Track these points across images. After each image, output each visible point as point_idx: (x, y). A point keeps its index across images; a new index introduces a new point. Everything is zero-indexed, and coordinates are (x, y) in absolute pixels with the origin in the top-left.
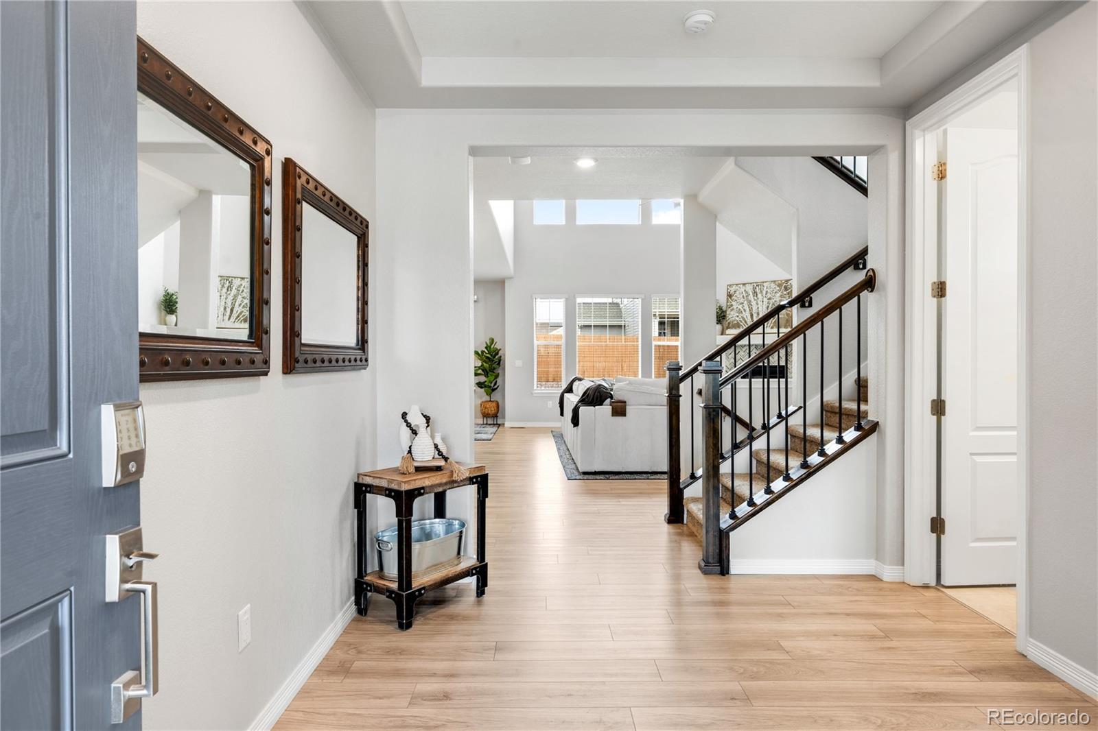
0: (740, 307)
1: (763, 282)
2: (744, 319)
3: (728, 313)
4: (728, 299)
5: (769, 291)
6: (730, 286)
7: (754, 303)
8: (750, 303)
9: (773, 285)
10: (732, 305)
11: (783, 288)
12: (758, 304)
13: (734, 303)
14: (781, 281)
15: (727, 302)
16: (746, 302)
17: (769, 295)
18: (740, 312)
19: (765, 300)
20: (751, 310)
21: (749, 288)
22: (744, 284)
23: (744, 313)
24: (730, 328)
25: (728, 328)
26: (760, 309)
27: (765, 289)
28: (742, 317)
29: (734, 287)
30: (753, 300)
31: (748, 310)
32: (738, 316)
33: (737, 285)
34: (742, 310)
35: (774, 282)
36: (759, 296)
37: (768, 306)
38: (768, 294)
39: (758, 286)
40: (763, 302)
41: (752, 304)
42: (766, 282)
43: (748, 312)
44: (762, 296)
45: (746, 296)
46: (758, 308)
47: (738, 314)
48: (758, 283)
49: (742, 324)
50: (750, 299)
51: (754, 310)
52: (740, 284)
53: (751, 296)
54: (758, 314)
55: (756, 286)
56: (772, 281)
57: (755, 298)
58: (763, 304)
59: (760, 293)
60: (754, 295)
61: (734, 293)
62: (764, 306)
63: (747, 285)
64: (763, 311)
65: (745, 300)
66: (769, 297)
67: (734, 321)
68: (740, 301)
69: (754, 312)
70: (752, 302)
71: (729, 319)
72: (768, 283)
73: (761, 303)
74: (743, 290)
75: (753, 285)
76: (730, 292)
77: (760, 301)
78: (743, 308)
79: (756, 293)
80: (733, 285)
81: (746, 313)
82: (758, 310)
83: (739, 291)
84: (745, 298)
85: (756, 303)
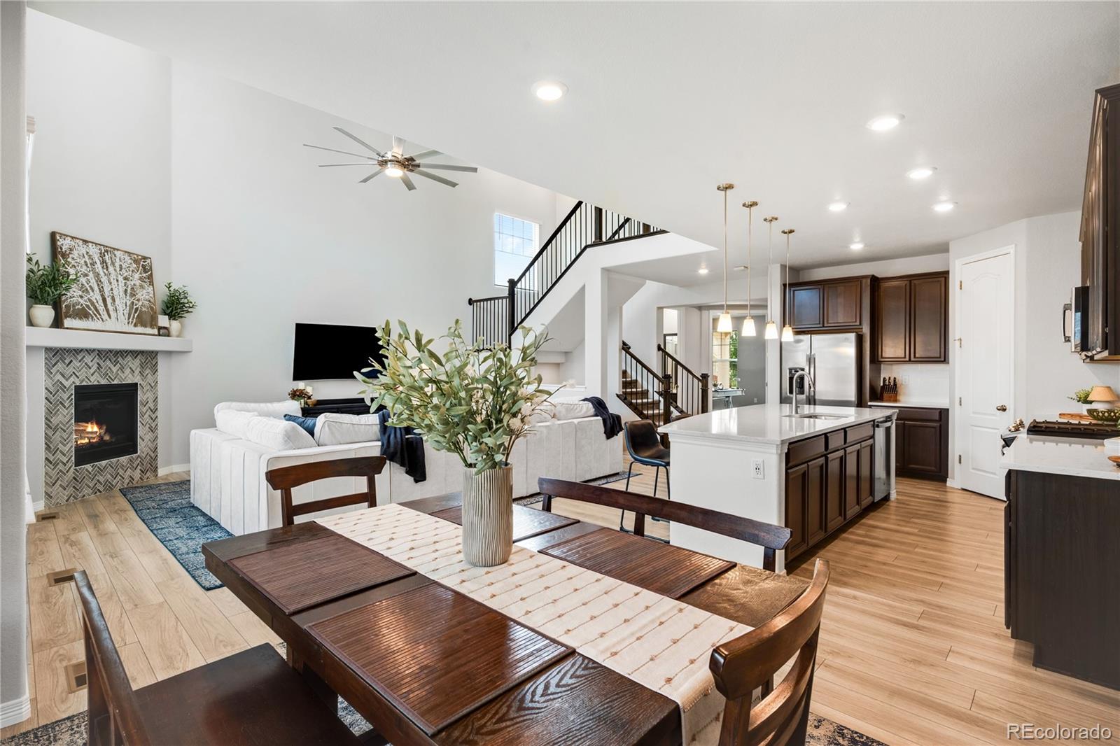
0: (84, 281)
1: (114, 249)
2: (93, 304)
5: (124, 266)
7: (104, 279)
8: (97, 276)
9: (127, 258)
11: (141, 268)
13: (72, 271)
14: (138, 255)
16: (91, 275)
17: (125, 273)
18: (84, 289)
19: (120, 278)
20: (101, 290)
21: (94, 251)
22: (85, 242)
23: (92, 294)
24: (70, 317)
25: (66, 315)
26: (115, 292)
27: (118, 260)
28: (89, 299)
29: (68, 240)
30: (102, 274)
31: (96, 288)
32: (81, 297)
33: (72, 238)
34: (89, 288)
35: (129, 253)
36: (111, 269)
37: (126, 291)
38: (124, 271)
39: (107, 252)
40: (117, 281)
41: (102, 281)
42: (118, 250)
43: (98, 292)
44: (115, 270)
45: (91, 264)
46: (112, 290)
47: (81, 293)
48: (107, 247)
49: (91, 312)
50: (97, 270)
51: (107, 290)
52: (78, 239)
53: (98, 266)
54: (113, 300)
55: (103, 251)
56: (126, 252)
57: (105, 270)
58: (118, 285)
59: (112, 265)
60: (103, 266)
61: (70, 253)
62: (120, 288)
63: (90, 244)
64: (119, 295)
65: (90, 271)
66: (125, 275)
67: (77, 305)
68: (81, 270)
69: (107, 296)
70: (102, 277)
71: (67, 300)
72: (120, 252)
73: (115, 282)
74: (84, 251)
75: (100, 249)
76: (61, 248)
77: (114, 279)
78: (88, 284)
79: (106, 262)
80: (67, 236)
81: (94, 294)
82: (112, 293)
83: (78, 252)
84: (88, 267)
85: (107, 281)
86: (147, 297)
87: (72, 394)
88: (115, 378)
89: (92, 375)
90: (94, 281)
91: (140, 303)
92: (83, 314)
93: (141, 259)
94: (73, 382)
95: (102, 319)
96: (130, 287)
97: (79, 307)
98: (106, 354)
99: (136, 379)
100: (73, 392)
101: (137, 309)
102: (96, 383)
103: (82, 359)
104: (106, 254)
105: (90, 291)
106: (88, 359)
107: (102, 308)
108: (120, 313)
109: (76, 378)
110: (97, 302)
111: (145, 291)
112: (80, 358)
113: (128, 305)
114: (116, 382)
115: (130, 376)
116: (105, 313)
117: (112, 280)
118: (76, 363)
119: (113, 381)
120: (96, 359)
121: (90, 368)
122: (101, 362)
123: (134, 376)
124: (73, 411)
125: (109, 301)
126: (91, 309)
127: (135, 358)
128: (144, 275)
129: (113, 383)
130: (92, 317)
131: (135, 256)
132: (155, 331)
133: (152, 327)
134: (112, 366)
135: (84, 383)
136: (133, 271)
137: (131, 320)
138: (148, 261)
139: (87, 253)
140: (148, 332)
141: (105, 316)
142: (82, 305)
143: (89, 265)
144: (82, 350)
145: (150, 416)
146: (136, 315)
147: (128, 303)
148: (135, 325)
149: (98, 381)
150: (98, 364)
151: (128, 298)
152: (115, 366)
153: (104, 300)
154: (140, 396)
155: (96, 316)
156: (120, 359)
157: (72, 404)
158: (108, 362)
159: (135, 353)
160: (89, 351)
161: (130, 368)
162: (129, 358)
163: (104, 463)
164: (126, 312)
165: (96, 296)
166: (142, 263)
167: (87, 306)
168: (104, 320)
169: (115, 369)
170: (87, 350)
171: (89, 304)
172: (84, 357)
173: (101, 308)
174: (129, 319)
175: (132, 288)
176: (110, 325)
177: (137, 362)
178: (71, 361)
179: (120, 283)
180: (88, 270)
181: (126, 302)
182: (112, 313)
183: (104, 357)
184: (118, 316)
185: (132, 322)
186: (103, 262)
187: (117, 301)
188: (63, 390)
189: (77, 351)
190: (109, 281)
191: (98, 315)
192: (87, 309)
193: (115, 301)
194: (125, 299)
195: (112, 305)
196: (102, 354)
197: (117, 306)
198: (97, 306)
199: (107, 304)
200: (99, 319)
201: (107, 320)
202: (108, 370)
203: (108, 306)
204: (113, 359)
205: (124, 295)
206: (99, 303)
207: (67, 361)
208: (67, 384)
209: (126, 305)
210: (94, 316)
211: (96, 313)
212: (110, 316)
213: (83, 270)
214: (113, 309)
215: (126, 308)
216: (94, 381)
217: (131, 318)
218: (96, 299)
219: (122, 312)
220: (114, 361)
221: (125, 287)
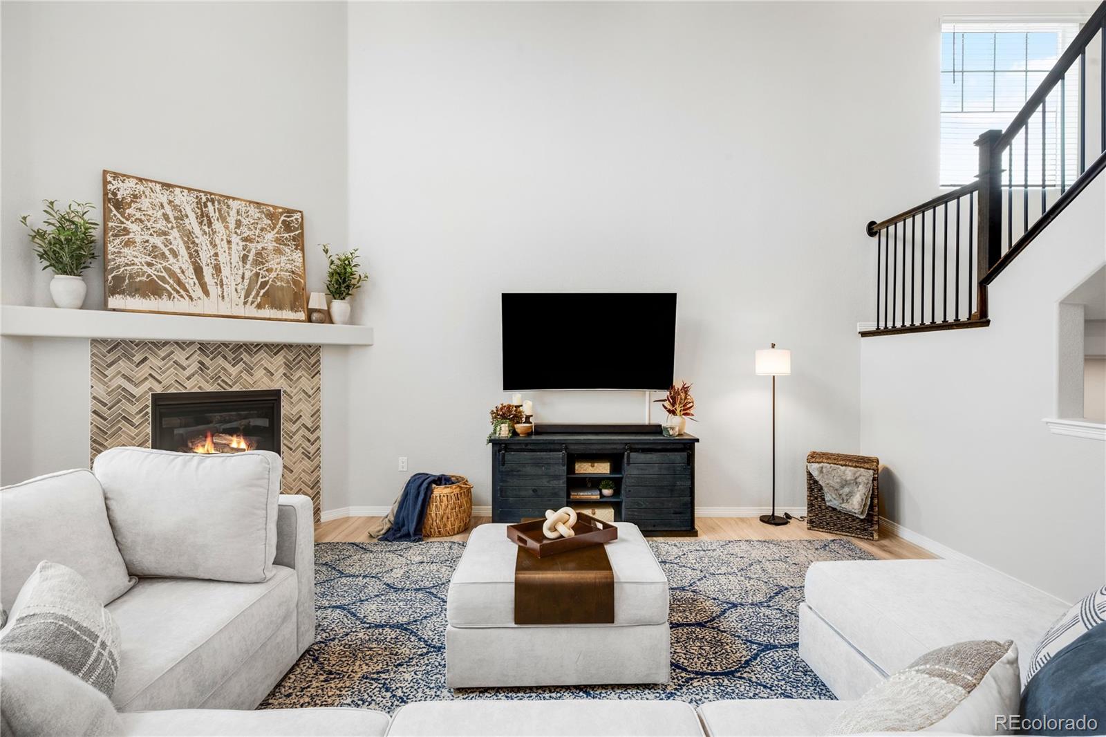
0: (158, 241)
1: (228, 198)
2: (172, 274)
3: (112, 249)
4: (107, 209)
5: (245, 222)
6: (116, 176)
7: (202, 240)
8: (188, 237)
9: (253, 211)
10: (126, 231)
11: (280, 224)
12: (213, 245)
13: (134, 227)
14: (275, 207)
15: (106, 219)
16: (175, 233)
17: (245, 231)
18: (154, 252)
19: (235, 239)
20: (194, 255)
21: (186, 203)
22: (167, 186)
23: (172, 260)
24: (122, 292)
25: (118, 292)
26: (220, 259)
27: (233, 213)
28: (165, 268)
29: (131, 183)
30: (197, 231)
31: (183, 252)
32: (149, 265)
33: (140, 180)
34: (167, 253)
35: (258, 204)
36: (218, 225)
37: (245, 257)
38: (244, 229)
39: (213, 201)
40: (229, 242)
41: (196, 240)
42: (234, 199)
43: (186, 256)
44: (227, 227)
45: (176, 218)
46: (216, 255)
47: (149, 259)
48: (211, 194)
49: (167, 287)
50: (189, 227)
51: (205, 257)
52: (151, 181)
53: (192, 222)
54: (218, 269)
55: (204, 199)
56: (251, 202)
57: (206, 228)
58: (230, 248)
59: (220, 220)
60: (202, 221)
61: (132, 201)
62: (233, 253)
63: (177, 191)
64: (231, 263)
65: (172, 228)
66: (245, 235)
67: (138, 276)
68: (154, 225)
69: (204, 263)
70: (196, 237)
71: (118, 267)
72: (239, 202)
73: (225, 244)
74: (164, 200)
75: (197, 196)
76: (115, 194)
77: (222, 240)
78: (166, 246)
79: (208, 216)
80: (129, 177)
81: (178, 261)
82: (216, 260)
83: (150, 200)
84: (171, 222)
85: (208, 242)
86: (289, 266)
87: (147, 406)
88: (235, 383)
89: (188, 378)
90: (180, 241)
91: (273, 275)
92: (152, 289)
93: (281, 214)
94: (150, 389)
95: (191, 298)
96: (253, 252)
97: (144, 279)
98: (216, 349)
99: (278, 383)
100: (149, 403)
101: (264, 285)
102: (196, 390)
103: (169, 355)
104: (209, 204)
105: (170, 257)
106: (180, 356)
107: (191, 282)
108: (230, 289)
109: (156, 383)
110: (183, 272)
111: (283, 258)
112: (163, 355)
113: (247, 277)
114: (235, 389)
115: (265, 379)
116: (198, 288)
117: (218, 242)
118: (155, 362)
119: (231, 387)
120: (195, 356)
121: (184, 369)
122: (207, 361)
123: (272, 380)
124: (149, 430)
125: (208, 272)
126: (169, 283)
127: (275, 354)
128: (286, 235)
129: (230, 390)
130: (170, 295)
131: (271, 209)
132: (302, 315)
133: (293, 308)
134: (228, 366)
135: (172, 390)
136: (262, 229)
137: (250, 299)
138: (298, 216)
139: (170, 202)
140: (284, 317)
141: (197, 292)
142: (149, 276)
143: (172, 219)
144: (166, 343)
145: (304, 436)
146: (262, 292)
147: (248, 275)
148: (259, 306)
149: (200, 388)
150: (201, 363)
151: (248, 266)
152: (234, 366)
153: (198, 271)
154: (286, 409)
155: (178, 292)
156: (245, 356)
157: (147, 420)
158: (220, 361)
159: (274, 348)
160: (181, 345)
161: (265, 369)
162: (262, 354)
164: (242, 288)
165: (183, 264)
166: (283, 218)
167: (163, 279)
168: (194, 297)
169: (234, 371)
170: (177, 343)
171: (164, 274)
172: (172, 352)
173: (190, 279)
174: (247, 296)
175: (259, 254)
176: (209, 305)
177: (280, 359)
178: (145, 359)
179: (234, 246)
180: (169, 226)
181: (243, 273)
182: (212, 289)
183: (212, 353)
184: (225, 294)
185: (253, 302)
186: (202, 216)
187: (226, 271)
188: (129, 400)
189: (157, 345)
190: (211, 243)
191: (181, 291)
192: (159, 282)
193: (220, 272)
194: (242, 269)
195: (214, 278)
196: (208, 349)
197: (224, 279)
198: (181, 278)
199: (203, 276)
200: (182, 296)
201: (199, 298)
202: (219, 372)
203: (205, 278)
204: (231, 356)
205: (241, 263)
206: (186, 273)
207: (137, 358)
208: (137, 391)
209: (243, 278)
210: (172, 292)
211: (178, 288)
212: (207, 293)
213: (158, 226)
214: (216, 282)
215: (243, 281)
216: (192, 388)
217: (251, 297)
218: (181, 268)
219: (233, 287)
220: (233, 359)
221: (245, 252)
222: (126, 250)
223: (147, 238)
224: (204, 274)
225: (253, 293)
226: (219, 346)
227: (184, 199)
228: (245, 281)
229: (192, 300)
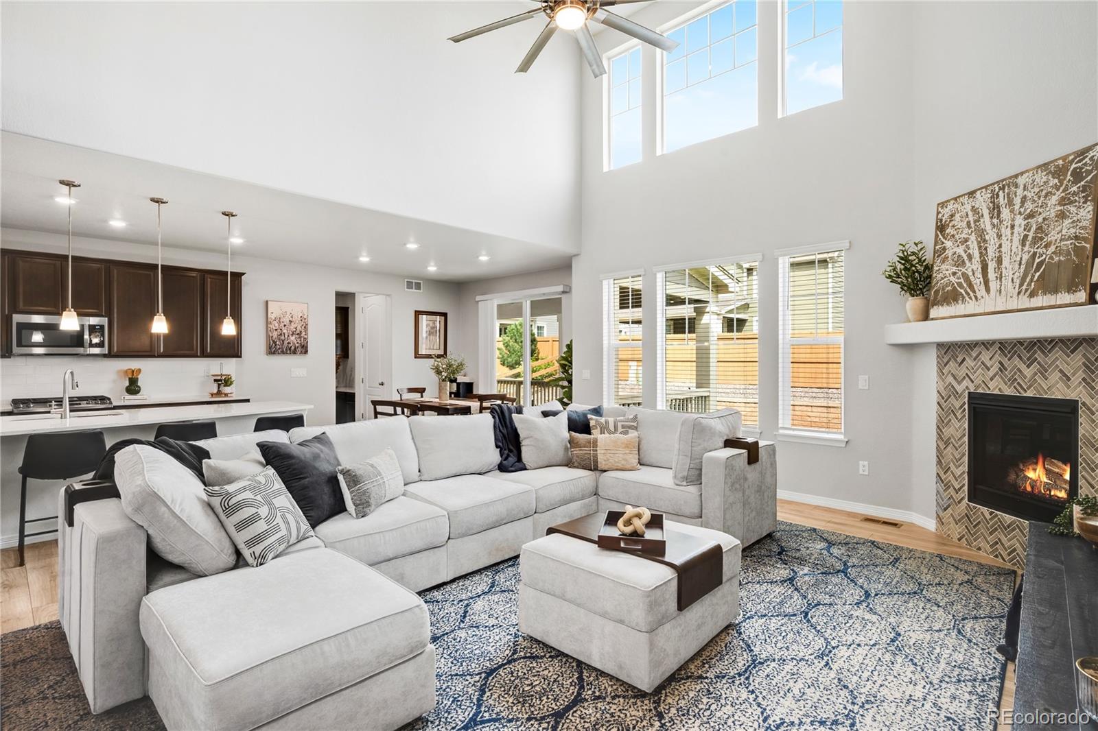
0: (960, 251)
1: (1016, 176)
2: (967, 278)
3: (936, 268)
4: (937, 236)
5: (1029, 195)
6: (943, 205)
7: (991, 235)
8: (981, 234)
9: (1040, 177)
10: (945, 249)
11: (1068, 178)
12: (999, 236)
13: (948, 244)
14: (1066, 158)
15: (935, 245)
16: (973, 237)
17: (1030, 206)
18: (960, 263)
19: (1019, 221)
20: (983, 252)
21: (982, 201)
22: (972, 194)
23: (968, 264)
25: (935, 303)
26: (1003, 249)
27: (1020, 192)
28: (964, 274)
29: (950, 206)
30: (989, 227)
31: (976, 254)
32: (954, 274)
33: (955, 199)
34: (966, 258)
35: (1046, 165)
36: (1005, 213)
37: (1026, 236)
38: (1028, 204)
39: (1003, 188)
40: (1013, 227)
41: (987, 237)
42: (1022, 174)
43: (978, 259)
44: (1012, 211)
45: (975, 221)
46: (1000, 246)
47: (954, 269)
48: (1002, 181)
49: (962, 291)
50: (983, 226)
51: (991, 252)
52: (961, 196)
53: (986, 222)
54: (999, 261)
56: (1039, 167)
57: (995, 221)
58: (1012, 233)
59: (1008, 207)
60: (993, 215)
61: (950, 221)
62: (1014, 238)
63: (979, 192)
64: (1011, 251)
65: (972, 232)
66: (1028, 211)
67: (947, 287)
68: (961, 236)
69: (990, 258)
70: (987, 234)
71: (937, 283)
72: (1027, 174)
73: (1009, 231)
74: (968, 208)
75: (992, 190)
76: (941, 220)
77: (1007, 227)
78: (966, 252)
79: (998, 207)
80: (949, 201)
81: (971, 264)
82: (999, 252)
83: (960, 214)
84: (971, 228)
85: (995, 235)
86: (1072, 231)
87: (964, 403)
88: (1030, 387)
89: (992, 379)
90: (975, 243)
91: (1052, 249)
92: (952, 297)
93: (1072, 162)
94: (967, 387)
95: (976, 297)
96: (1034, 228)
97: (950, 288)
98: (1012, 348)
99: (1075, 391)
100: (967, 400)
101: (1040, 265)
102: (997, 392)
103: (978, 356)
104: (1001, 193)
105: (967, 262)
106: (985, 356)
107: (978, 281)
108: (1007, 282)
109: (970, 382)
110: (974, 274)
111: (1067, 222)
112: (974, 355)
113: (1024, 262)
114: (1029, 394)
115: (1061, 385)
116: (983, 287)
117: (1003, 230)
118: (969, 362)
119: (1026, 392)
120: (997, 356)
121: (989, 369)
122: (1005, 361)
123: (1068, 387)
124: (966, 426)
125: (992, 266)
126: (964, 287)
127: (1072, 352)
128: (1075, 188)
129: (1025, 395)
130: (963, 297)
131: (1060, 162)
132: (1083, 296)
134: (1023, 367)
135: (980, 391)
136: (1047, 195)
137: (1024, 287)
139: (973, 207)
141: (981, 291)
142: (953, 285)
143: (973, 225)
144: (976, 344)
146: (1038, 274)
147: (1026, 257)
148: (1032, 295)
149: (1000, 389)
150: (1001, 363)
151: (1026, 249)
152: (1028, 366)
153: (985, 269)
154: (1085, 428)
155: (968, 294)
156: (1039, 356)
157: (965, 416)
158: (1016, 361)
159: (1072, 344)
160: (987, 344)
161: (1061, 371)
162: (1058, 352)
163: (1008, 518)
164: (1018, 276)
165: (976, 266)
166: (1073, 166)
167: (960, 284)
168: (979, 297)
169: (1028, 372)
170: (983, 344)
171: (962, 280)
172: (980, 353)
173: (977, 281)
174: (1021, 285)
175: (1039, 229)
176: (989, 302)
177: (1078, 358)
178: (964, 360)
179: (1016, 229)
180: (970, 231)
181: (1021, 259)
182: (993, 285)
183: (1009, 352)
184: (1003, 288)
185: (1026, 290)
186: (994, 209)
187: (1006, 262)
188: (955, 396)
189: (971, 345)
190: (997, 235)
191: (971, 293)
192: (959, 289)
193: (1001, 264)
194: (1020, 253)
195: (995, 272)
196: (1006, 348)
197: (1004, 270)
198: (972, 280)
199: (988, 273)
200: (970, 298)
201: (982, 297)
202: (1015, 373)
203: (989, 275)
204: (1025, 355)
205: (1020, 247)
206: (976, 275)
207: (959, 360)
208: (959, 388)
209: (1020, 264)
210: (965, 295)
211: (969, 290)
212: (988, 290)
213: (963, 236)
214: (996, 277)
215: (1020, 268)
216: (994, 389)
217: (1026, 284)
218: (973, 270)
219: (1011, 276)
220: (1028, 359)
221: (1025, 233)
222: (943, 267)
223: (954, 250)
224: (989, 270)
225: (1028, 280)
226: (1015, 345)
227: (982, 199)
228: (1022, 266)
229: (977, 300)
